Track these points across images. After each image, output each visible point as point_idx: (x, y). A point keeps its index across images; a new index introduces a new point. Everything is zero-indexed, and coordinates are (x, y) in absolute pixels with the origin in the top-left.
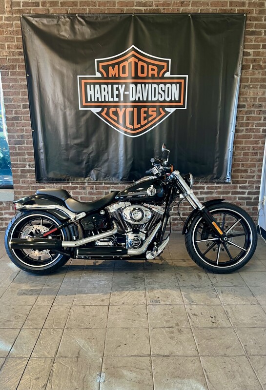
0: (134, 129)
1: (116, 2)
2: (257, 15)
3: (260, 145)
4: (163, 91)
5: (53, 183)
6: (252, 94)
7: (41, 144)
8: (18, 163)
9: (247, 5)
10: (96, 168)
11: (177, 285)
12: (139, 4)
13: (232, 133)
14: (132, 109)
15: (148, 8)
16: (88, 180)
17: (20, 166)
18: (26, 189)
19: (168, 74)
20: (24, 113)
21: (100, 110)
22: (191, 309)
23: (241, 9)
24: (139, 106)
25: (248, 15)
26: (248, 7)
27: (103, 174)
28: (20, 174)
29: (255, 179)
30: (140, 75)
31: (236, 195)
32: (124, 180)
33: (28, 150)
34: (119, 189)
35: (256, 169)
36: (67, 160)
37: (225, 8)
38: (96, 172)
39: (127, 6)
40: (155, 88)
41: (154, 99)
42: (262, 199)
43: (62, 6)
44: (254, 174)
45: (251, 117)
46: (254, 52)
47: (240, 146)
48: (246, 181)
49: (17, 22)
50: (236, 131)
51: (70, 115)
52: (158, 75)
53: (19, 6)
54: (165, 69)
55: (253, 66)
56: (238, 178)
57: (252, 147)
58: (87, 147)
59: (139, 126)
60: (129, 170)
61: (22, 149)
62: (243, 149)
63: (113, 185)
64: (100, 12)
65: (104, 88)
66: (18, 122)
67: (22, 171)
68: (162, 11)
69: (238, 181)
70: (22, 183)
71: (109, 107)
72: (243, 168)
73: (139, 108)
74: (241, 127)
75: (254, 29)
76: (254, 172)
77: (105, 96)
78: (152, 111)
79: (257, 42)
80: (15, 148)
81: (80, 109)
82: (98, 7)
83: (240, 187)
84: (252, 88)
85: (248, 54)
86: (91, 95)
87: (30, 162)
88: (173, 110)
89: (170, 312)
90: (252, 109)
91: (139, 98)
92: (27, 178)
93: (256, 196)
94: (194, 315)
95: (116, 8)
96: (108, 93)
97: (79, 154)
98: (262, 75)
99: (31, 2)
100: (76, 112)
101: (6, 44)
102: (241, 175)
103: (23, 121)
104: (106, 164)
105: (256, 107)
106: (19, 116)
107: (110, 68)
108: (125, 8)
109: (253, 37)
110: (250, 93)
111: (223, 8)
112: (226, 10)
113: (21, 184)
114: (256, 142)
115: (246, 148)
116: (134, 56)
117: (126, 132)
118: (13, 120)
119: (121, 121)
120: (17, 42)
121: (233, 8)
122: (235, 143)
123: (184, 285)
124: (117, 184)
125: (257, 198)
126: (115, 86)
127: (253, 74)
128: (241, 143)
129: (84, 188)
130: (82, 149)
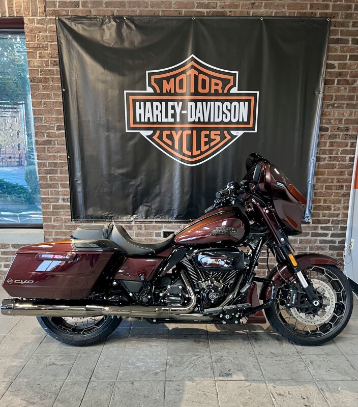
0: (192, 157)
1: (173, 3)
2: (342, 20)
3: (346, 176)
4: (228, 110)
5: (92, 221)
6: (336, 115)
7: (78, 174)
8: (50, 197)
9: (331, 8)
10: (145, 204)
11: (252, 353)
12: (201, 5)
13: (312, 161)
14: (190, 132)
15: (212, 10)
16: (136, 218)
17: (52, 200)
18: (59, 229)
19: (234, 90)
20: (59, 136)
21: (151, 132)
22: (274, 387)
23: (324, 13)
24: (199, 128)
25: (332, 20)
26: (332, 10)
27: (154, 211)
28: (51, 210)
29: (340, 218)
30: (200, 90)
31: (317, 238)
32: (180, 217)
33: (62, 181)
34: (173, 229)
35: (342, 205)
36: (110, 193)
37: (304, 11)
38: (145, 208)
39: (186, 8)
40: (219, 106)
41: (217, 120)
42: (348, 242)
43: (107, 7)
44: (339, 212)
45: (335, 142)
46: (339, 63)
47: (322, 178)
48: (329, 220)
49: (52, 25)
50: (318, 159)
51: (115, 138)
52: (223, 91)
53: (55, 7)
54: (231, 84)
55: (338, 80)
56: (319, 217)
57: (337, 179)
58: (135, 177)
59: (199, 152)
60: (186, 206)
61: (55, 180)
62: (325, 181)
63: (166, 225)
64: (152, 14)
65: (157, 106)
66: (51, 146)
67: (55, 207)
68: (228, 14)
69: (319, 220)
70: (54, 221)
71: (162, 130)
72: (325, 204)
73: (199, 131)
74: (323, 154)
75: (339, 37)
76: (338, 209)
77: (157, 115)
78: (215, 135)
79: (343, 52)
80: (46, 179)
81: (127, 131)
82: (151, 9)
83: (322, 228)
84: (336, 107)
85: (332, 66)
86: (140, 114)
87: (65, 195)
88: (240, 133)
89: (248, 391)
90: (337, 133)
91: (199, 118)
92: (60, 215)
93: (340, 239)
94: (280, 395)
95: (173, 10)
96: (161, 112)
97: (125, 186)
98: (350, 91)
99: (70, 2)
100: (122, 134)
101: (38, 52)
102: (323, 213)
103: (57, 146)
104: (158, 199)
105: (341, 131)
106: (52, 139)
107: (165, 82)
108: (183, 10)
109: (338, 46)
110: (334, 113)
111: (302, 11)
112: (305, 13)
113: (53, 223)
114: (342, 173)
115: (330, 181)
116: (193, 67)
117: (182, 160)
118: (44, 145)
119: (177, 146)
120: (51, 50)
121: (313, 11)
122: (316, 173)
123: (261, 353)
124: (171, 222)
125: (343, 242)
126: (170, 104)
127: (338, 90)
128: (323, 173)
129: (130, 228)
130: (129, 180)
